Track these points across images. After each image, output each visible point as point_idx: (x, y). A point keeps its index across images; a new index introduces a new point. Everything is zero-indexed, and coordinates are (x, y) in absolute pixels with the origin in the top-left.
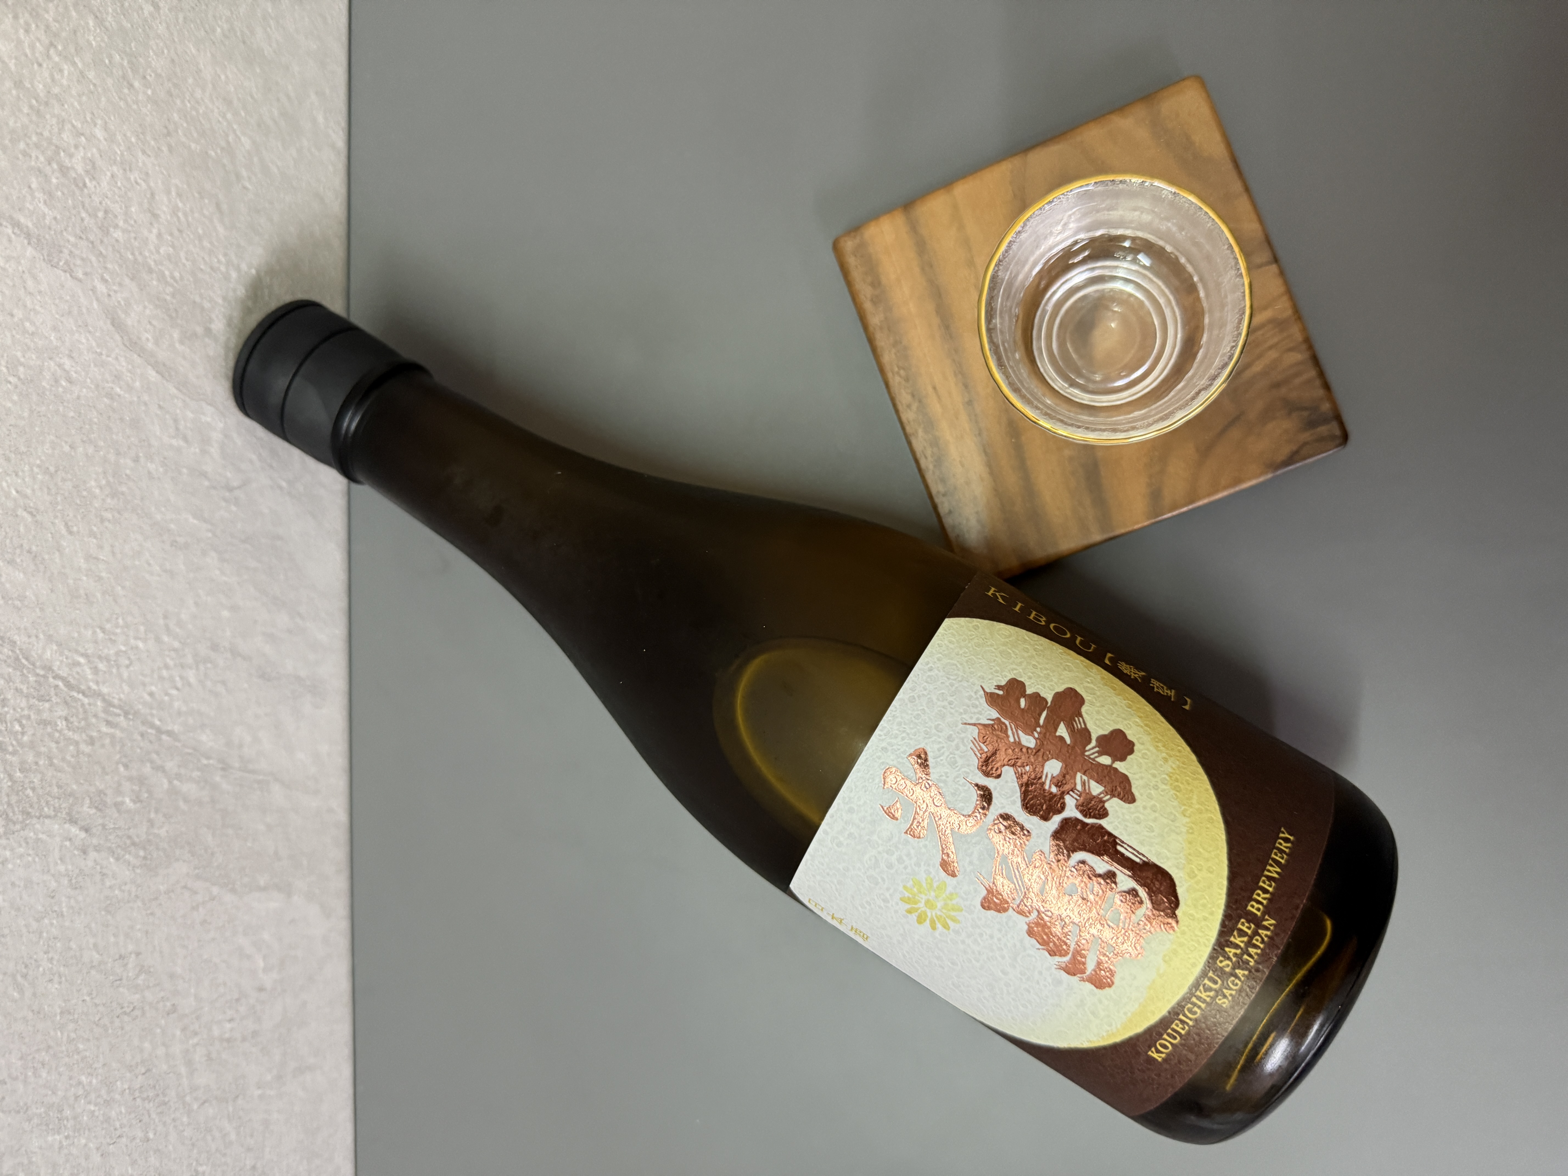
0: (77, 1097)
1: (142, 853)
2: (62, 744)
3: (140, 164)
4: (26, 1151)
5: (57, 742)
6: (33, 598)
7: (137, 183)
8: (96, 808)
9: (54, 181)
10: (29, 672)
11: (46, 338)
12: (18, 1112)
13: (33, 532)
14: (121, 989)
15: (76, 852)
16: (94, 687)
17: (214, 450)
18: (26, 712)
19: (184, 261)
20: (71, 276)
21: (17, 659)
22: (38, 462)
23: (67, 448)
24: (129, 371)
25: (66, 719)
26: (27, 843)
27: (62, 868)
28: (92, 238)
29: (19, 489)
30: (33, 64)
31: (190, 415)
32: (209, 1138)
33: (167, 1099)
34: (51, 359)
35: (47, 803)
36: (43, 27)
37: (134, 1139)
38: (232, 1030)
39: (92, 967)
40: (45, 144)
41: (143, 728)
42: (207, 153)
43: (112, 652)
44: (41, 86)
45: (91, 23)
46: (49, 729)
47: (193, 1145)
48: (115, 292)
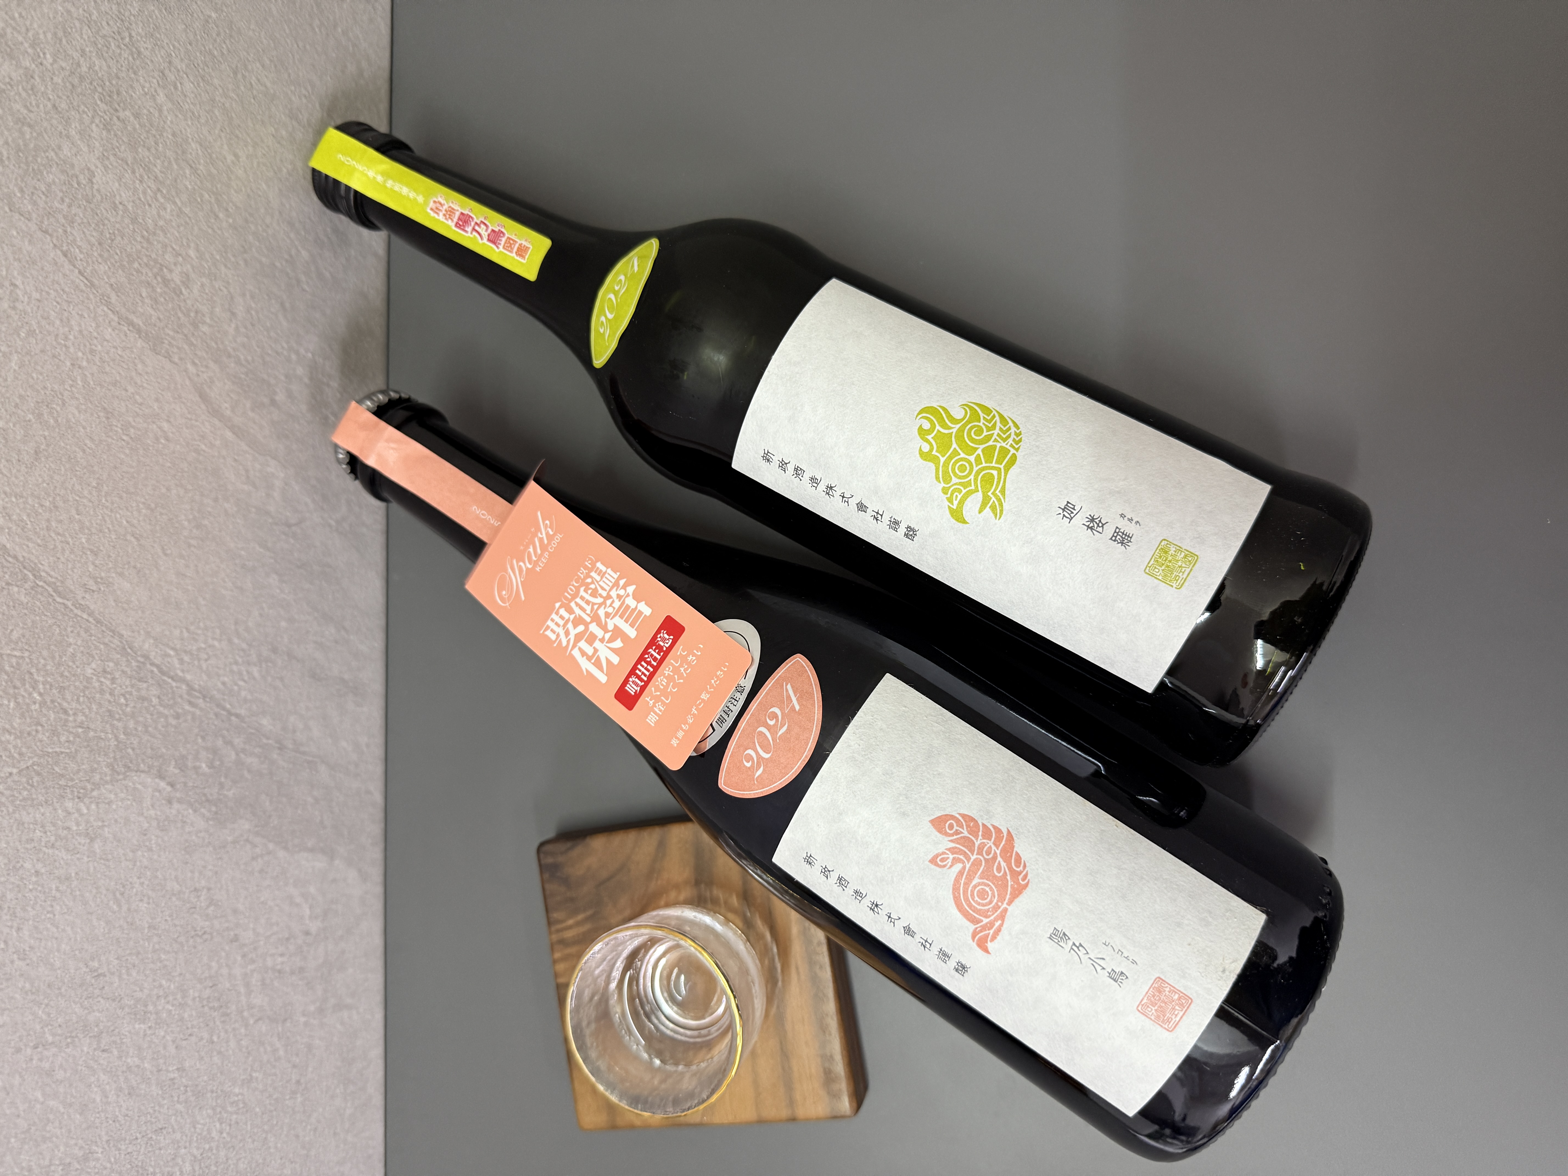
0: (158, 997)
1: (214, 809)
2: (155, 717)
3: (223, 276)
4: (119, 1033)
5: (152, 715)
6: (137, 603)
7: (221, 290)
8: (180, 768)
9: (159, 290)
10: (132, 659)
11: (151, 407)
12: (114, 1000)
13: (138, 553)
14: (195, 916)
15: (164, 802)
16: (180, 674)
17: (276, 494)
18: (129, 689)
19: (256, 348)
20: (170, 361)
21: (124, 648)
22: (143, 500)
23: (164, 490)
24: (211, 432)
25: (159, 697)
26: (127, 790)
27: (152, 812)
28: (186, 332)
29: (128, 519)
30: (145, 206)
31: (258, 466)
32: (262, 1049)
33: (229, 1011)
34: (154, 422)
35: (143, 760)
36: (153, 178)
37: (202, 1039)
38: (282, 963)
39: (174, 894)
40: (152, 263)
41: (217, 710)
42: (274, 265)
43: (194, 648)
44: (150, 221)
45: (188, 172)
46: (146, 704)
47: (249, 1053)
48: (203, 372)
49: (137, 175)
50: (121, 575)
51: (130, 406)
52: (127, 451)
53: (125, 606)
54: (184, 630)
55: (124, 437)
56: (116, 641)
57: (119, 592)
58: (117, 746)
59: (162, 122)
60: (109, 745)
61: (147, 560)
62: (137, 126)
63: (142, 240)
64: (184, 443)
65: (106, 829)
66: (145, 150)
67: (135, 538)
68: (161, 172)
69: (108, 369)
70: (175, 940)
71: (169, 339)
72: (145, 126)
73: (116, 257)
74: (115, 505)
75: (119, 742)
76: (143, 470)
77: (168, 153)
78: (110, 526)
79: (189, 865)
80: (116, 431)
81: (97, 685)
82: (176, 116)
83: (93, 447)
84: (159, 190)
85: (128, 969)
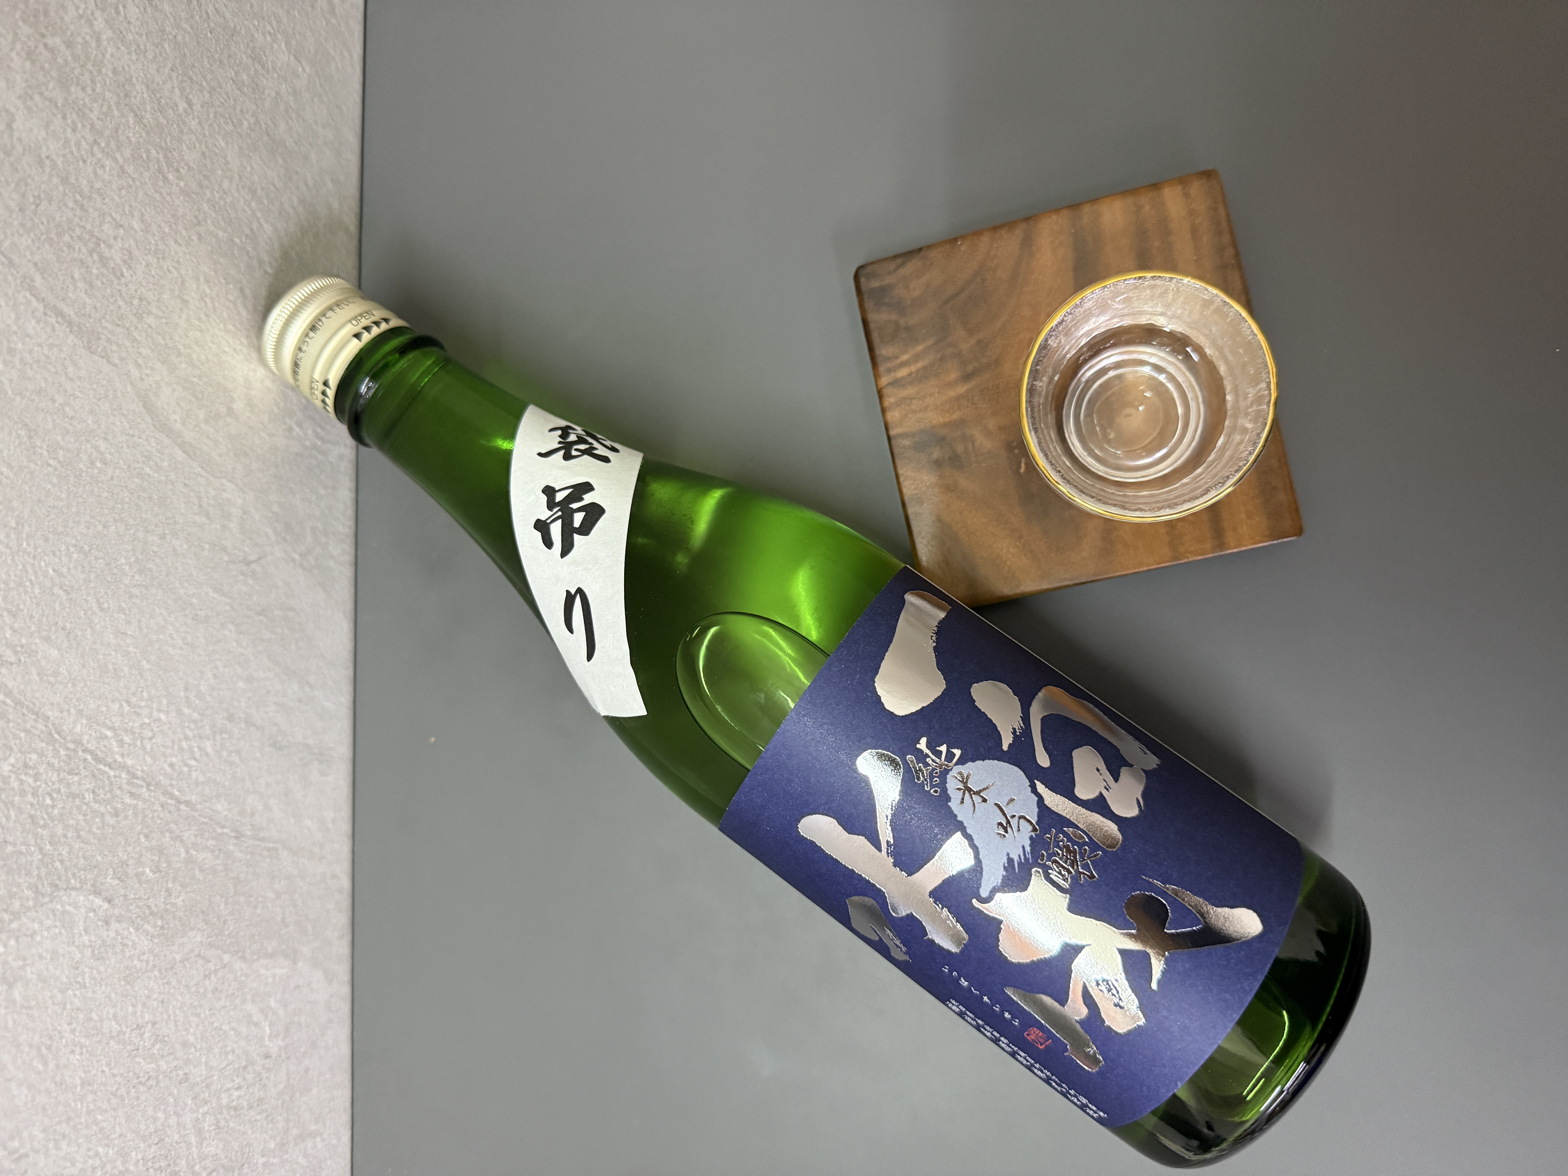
49: (69, 121)
50: (47, 639)
51: (58, 421)
52: (55, 480)
53: (52, 679)
54: (124, 704)
55: (51, 462)
56: (40, 725)
57: (43, 662)
58: (41, 860)
59: (101, 55)
60: (32, 861)
61: (79, 618)
62: (70, 59)
63: (75, 206)
64: (125, 467)
65: (28, 969)
66: (79, 88)
67: (65, 591)
68: (98, 119)
69: (30, 373)
70: (114, 1094)
71: (107, 333)
72: (79, 58)
73: (42, 228)
74: (39, 550)
75: (44, 855)
76: (75, 504)
77: (108, 95)
78: (33, 578)
79: (130, 998)
80: (41, 454)
81: (16, 785)
82: (119, 49)
83: (11, 475)
84: (95, 142)
85: (56, 1141)
